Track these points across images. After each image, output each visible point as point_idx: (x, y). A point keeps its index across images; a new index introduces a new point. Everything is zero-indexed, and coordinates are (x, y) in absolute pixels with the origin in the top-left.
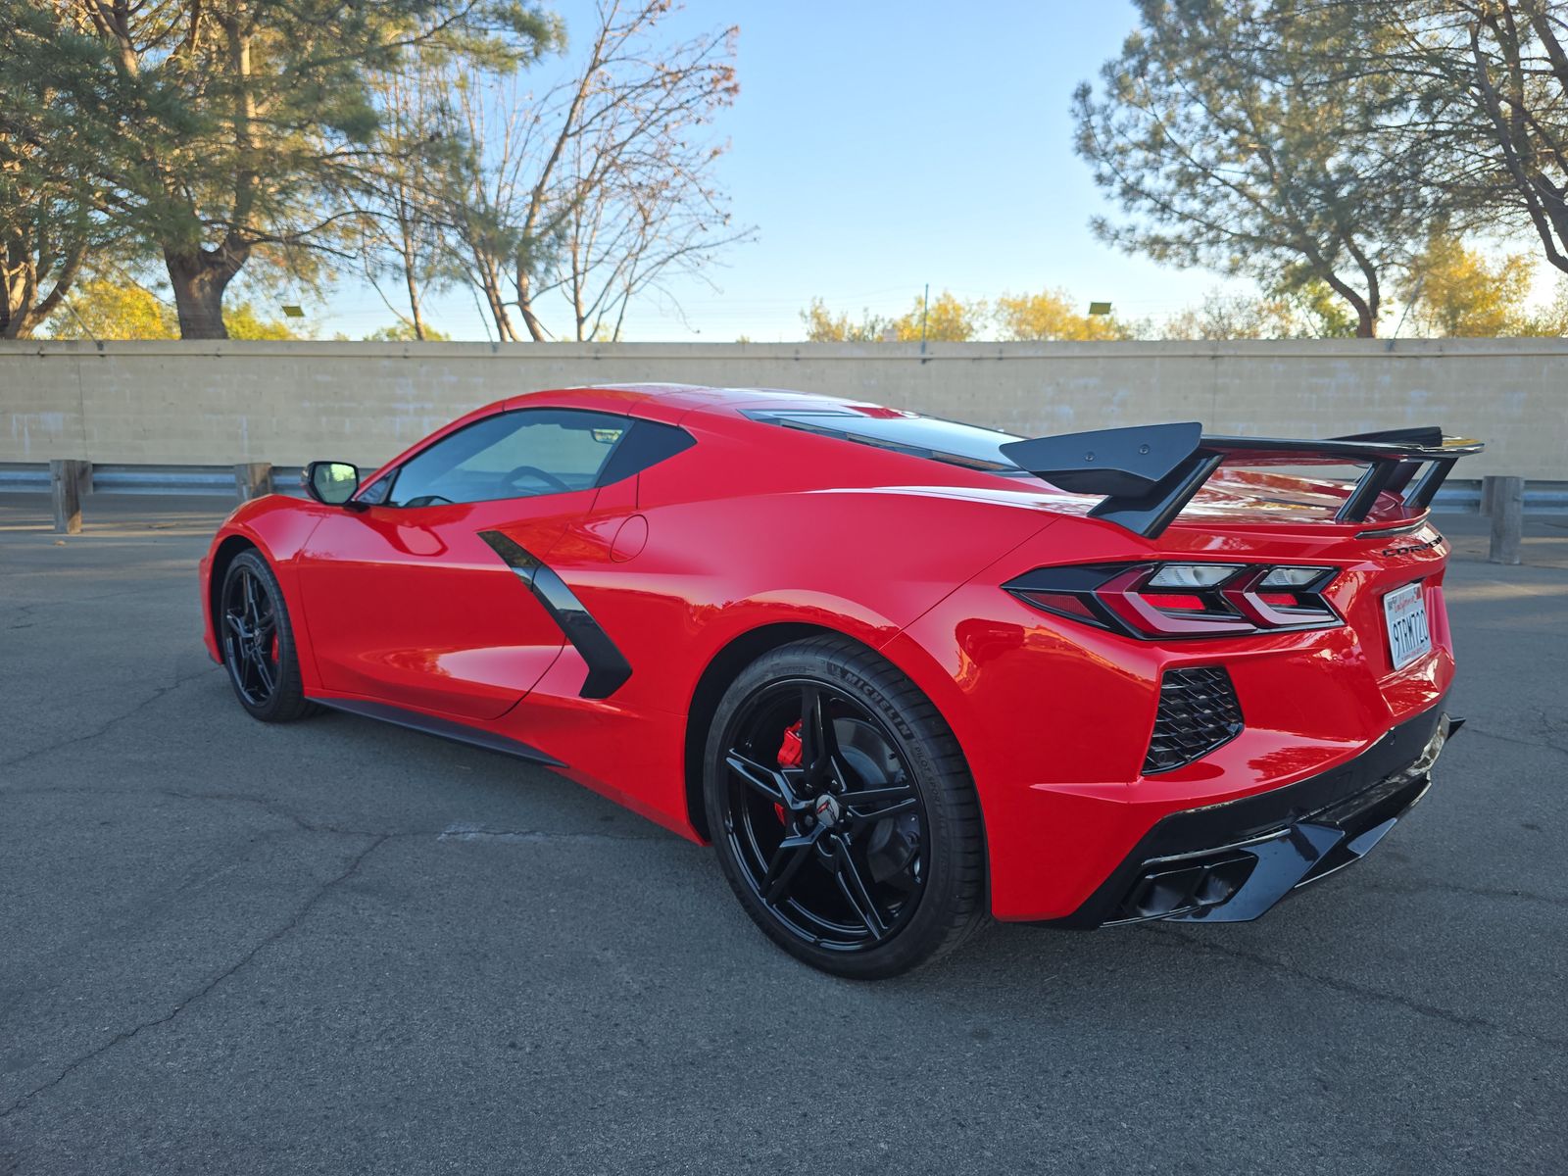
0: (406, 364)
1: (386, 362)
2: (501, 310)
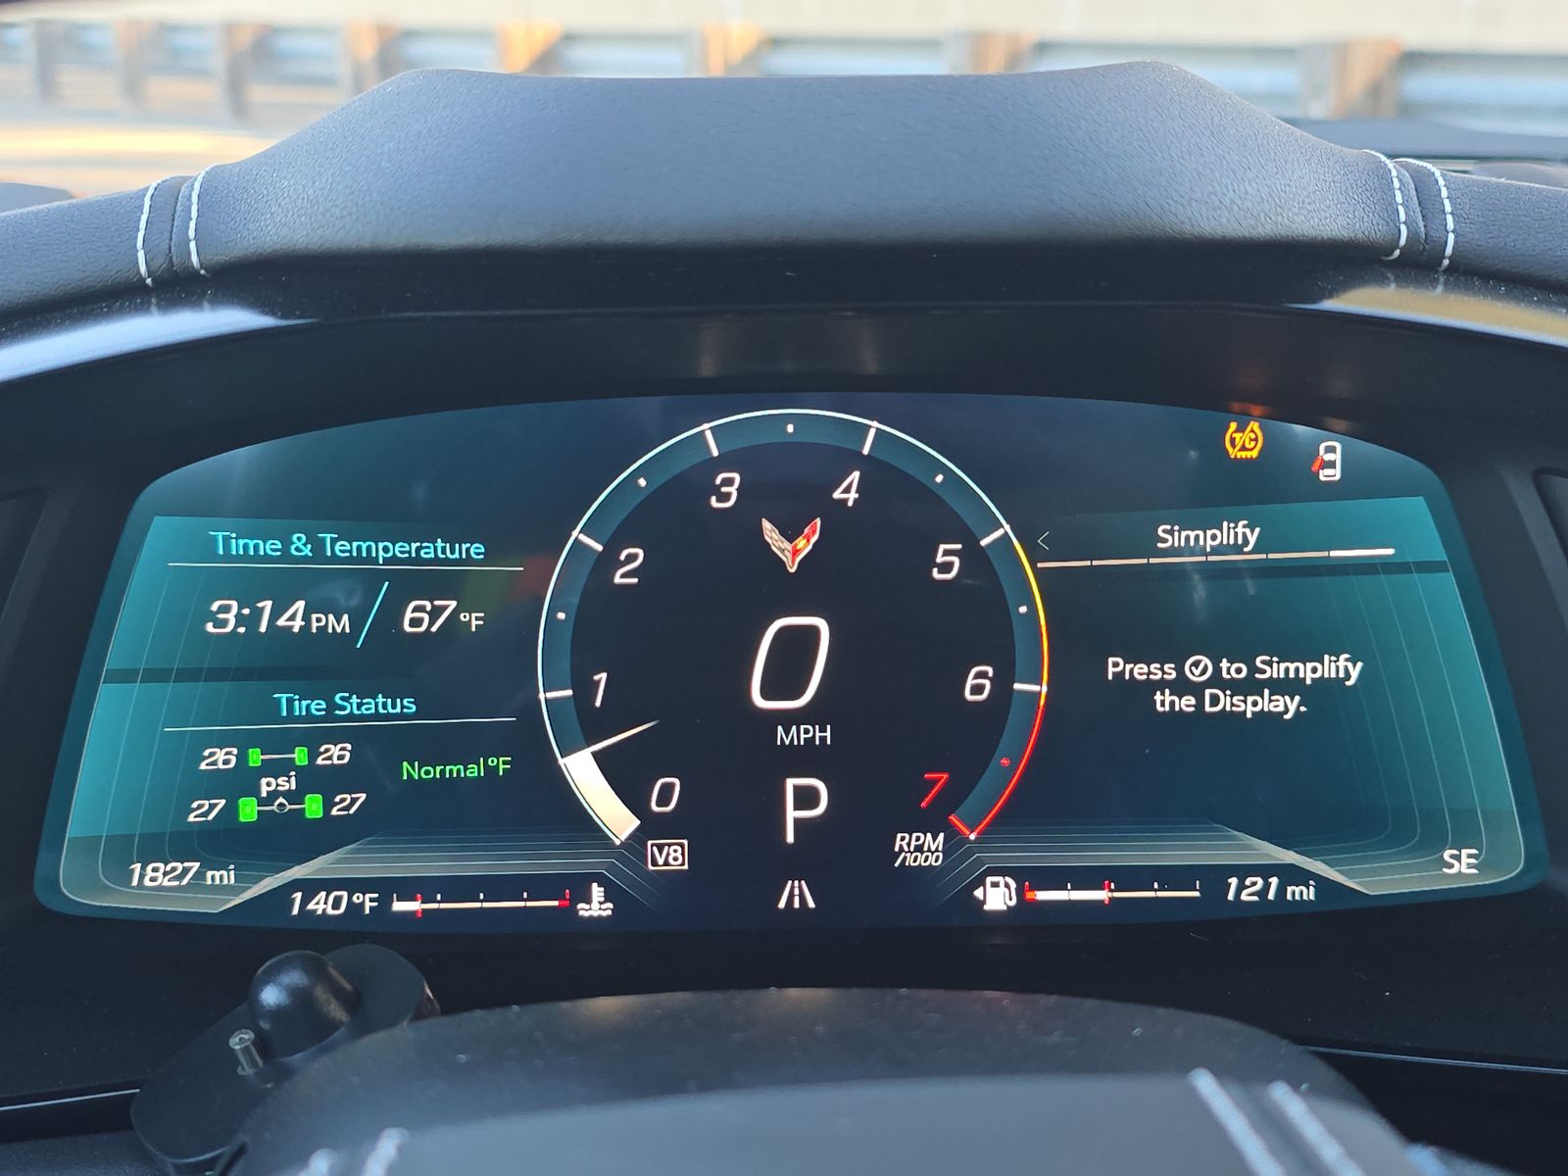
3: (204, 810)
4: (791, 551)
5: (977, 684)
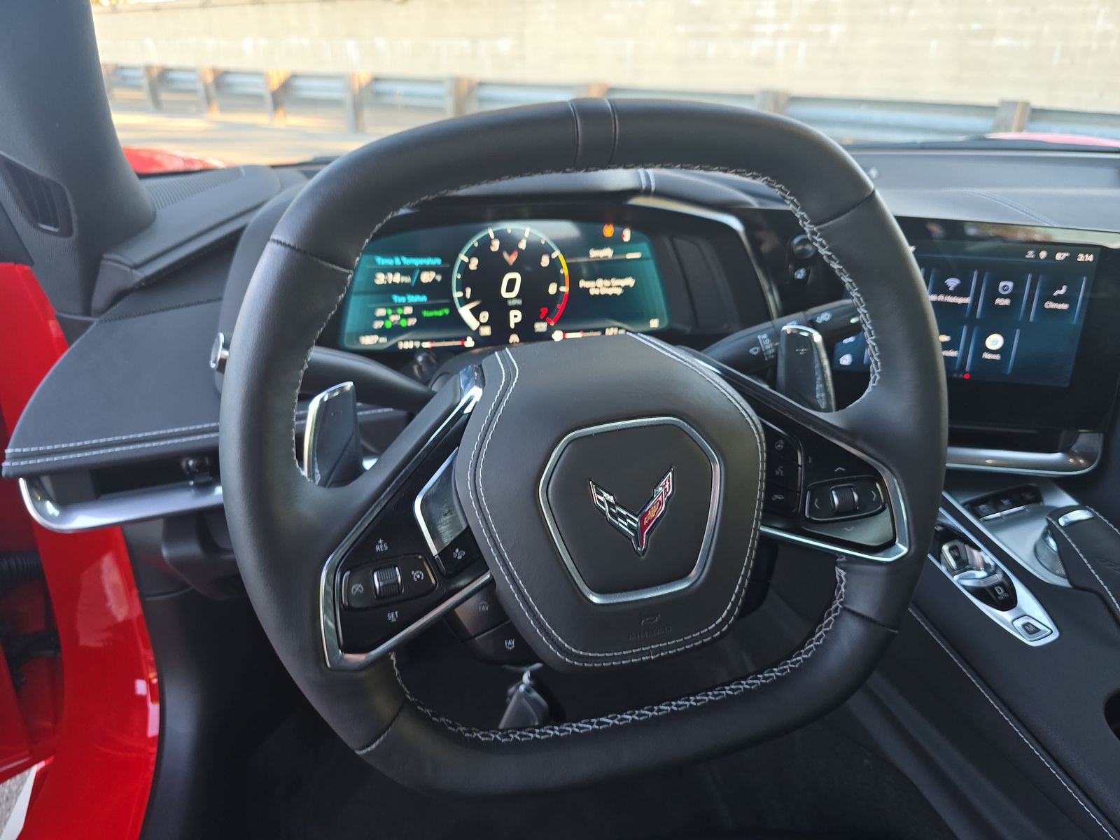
3: (378, 325)
4: (511, 259)
5: (552, 289)
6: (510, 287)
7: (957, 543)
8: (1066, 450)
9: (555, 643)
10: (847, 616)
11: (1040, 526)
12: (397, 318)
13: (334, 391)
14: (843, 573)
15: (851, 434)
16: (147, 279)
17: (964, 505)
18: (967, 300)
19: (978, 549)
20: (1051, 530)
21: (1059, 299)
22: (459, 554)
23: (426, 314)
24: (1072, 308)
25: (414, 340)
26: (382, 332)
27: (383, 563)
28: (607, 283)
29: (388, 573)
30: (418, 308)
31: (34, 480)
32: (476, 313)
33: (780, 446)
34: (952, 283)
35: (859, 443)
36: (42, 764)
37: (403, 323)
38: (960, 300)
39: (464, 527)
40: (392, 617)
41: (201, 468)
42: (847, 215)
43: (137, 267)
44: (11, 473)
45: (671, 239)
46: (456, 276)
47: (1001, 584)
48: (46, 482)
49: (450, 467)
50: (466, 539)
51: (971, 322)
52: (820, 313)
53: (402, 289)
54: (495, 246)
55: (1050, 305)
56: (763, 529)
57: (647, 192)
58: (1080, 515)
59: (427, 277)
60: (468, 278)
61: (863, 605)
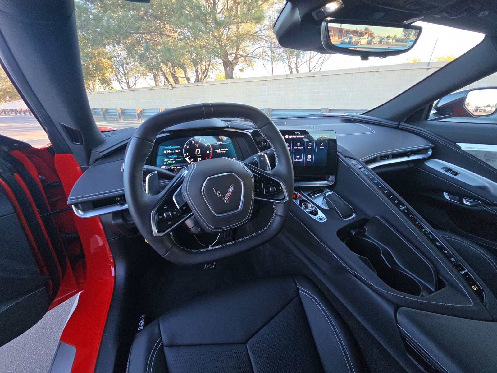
0: (266, 82)
1: (261, 82)
2: (292, 70)
3: (165, 163)
4: (197, 145)
5: (208, 152)
6: (198, 152)
7: (305, 202)
8: (327, 180)
9: (209, 226)
10: (276, 216)
11: (322, 197)
12: (170, 161)
13: (152, 174)
14: (275, 207)
15: (273, 175)
16: (104, 155)
17: (307, 195)
18: (302, 148)
19: (310, 203)
20: (324, 198)
21: (321, 146)
22: (184, 208)
23: (177, 160)
24: (325, 148)
25: (174, 167)
26: (166, 165)
27: (166, 211)
28: (221, 150)
29: (167, 213)
30: (175, 159)
31: (76, 205)
32: (189, 159)
33: (257, 179)
34: (299, 144)
35: (275, 177)
36: (81, 292)
37: (172, 162)
38: (301, 148)
39: (185, 202)
40: (169, 223)
41: (121, 200)
42: (266, 126)
43: (101, 152)
44: (70, 203)
45: (235, 138)
46: (184, 150)
47: (315, 210)
48: (80, 205)
49: (181, 188)
50: (186, 205)
51: (304, 152)
52: (267, 151)
53: (171, 154)
54: (193, 142)
55: (320, 147)
56: (255, 198)
57: (228, 127)
58: (331, 193)
59: (176, 151)
60: (187, 150)
61: (280, 213)
